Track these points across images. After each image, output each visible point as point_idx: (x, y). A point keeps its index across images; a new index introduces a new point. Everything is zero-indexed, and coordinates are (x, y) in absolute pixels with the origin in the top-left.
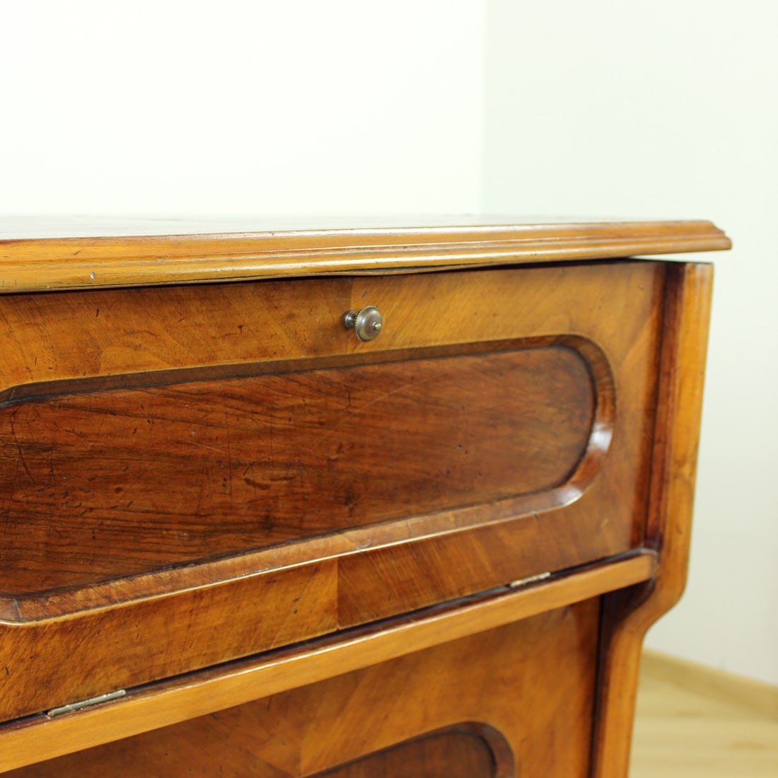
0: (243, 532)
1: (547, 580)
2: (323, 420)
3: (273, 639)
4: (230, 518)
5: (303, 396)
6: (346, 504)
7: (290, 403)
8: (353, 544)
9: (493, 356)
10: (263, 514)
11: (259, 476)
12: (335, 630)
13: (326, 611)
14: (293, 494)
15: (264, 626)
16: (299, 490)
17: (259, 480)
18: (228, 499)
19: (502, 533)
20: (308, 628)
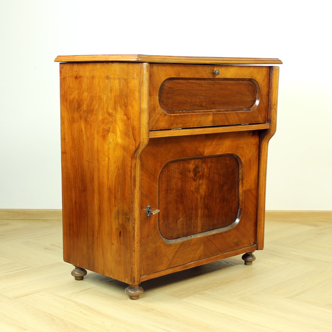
0: (198, 106)
1: (248, 125)
2: (210, 89)
4: (196, 104)
5: (207, 85)
6: (213, 104)
7: (205, 86)
8: (215, 111)
9: (237, 81)
10: (201, 104)
11: (200, 97)
12: (212, 126)
13: (211, 122)
14: (205, 101)
18: (196, 100)
19: (240, 114)
20: (208, 124)
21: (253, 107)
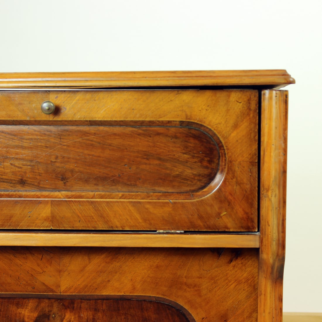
0: (11, 183)
2: (48, 146)
3: (19, 225)
4: (4, 177)
6: (62, 180)
7: (30, 137)
8: (62, 196)
10: (20, 178)
11: (17, 163)
12: (50, 228)
13: (45, 220)
14: (33, 172)
15: (14, 219)
16: (37, 171)
17: (17, 165)
18: (3, 170)
20: (36, 225)
21: (205, 190)
